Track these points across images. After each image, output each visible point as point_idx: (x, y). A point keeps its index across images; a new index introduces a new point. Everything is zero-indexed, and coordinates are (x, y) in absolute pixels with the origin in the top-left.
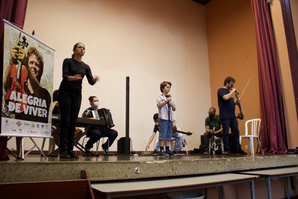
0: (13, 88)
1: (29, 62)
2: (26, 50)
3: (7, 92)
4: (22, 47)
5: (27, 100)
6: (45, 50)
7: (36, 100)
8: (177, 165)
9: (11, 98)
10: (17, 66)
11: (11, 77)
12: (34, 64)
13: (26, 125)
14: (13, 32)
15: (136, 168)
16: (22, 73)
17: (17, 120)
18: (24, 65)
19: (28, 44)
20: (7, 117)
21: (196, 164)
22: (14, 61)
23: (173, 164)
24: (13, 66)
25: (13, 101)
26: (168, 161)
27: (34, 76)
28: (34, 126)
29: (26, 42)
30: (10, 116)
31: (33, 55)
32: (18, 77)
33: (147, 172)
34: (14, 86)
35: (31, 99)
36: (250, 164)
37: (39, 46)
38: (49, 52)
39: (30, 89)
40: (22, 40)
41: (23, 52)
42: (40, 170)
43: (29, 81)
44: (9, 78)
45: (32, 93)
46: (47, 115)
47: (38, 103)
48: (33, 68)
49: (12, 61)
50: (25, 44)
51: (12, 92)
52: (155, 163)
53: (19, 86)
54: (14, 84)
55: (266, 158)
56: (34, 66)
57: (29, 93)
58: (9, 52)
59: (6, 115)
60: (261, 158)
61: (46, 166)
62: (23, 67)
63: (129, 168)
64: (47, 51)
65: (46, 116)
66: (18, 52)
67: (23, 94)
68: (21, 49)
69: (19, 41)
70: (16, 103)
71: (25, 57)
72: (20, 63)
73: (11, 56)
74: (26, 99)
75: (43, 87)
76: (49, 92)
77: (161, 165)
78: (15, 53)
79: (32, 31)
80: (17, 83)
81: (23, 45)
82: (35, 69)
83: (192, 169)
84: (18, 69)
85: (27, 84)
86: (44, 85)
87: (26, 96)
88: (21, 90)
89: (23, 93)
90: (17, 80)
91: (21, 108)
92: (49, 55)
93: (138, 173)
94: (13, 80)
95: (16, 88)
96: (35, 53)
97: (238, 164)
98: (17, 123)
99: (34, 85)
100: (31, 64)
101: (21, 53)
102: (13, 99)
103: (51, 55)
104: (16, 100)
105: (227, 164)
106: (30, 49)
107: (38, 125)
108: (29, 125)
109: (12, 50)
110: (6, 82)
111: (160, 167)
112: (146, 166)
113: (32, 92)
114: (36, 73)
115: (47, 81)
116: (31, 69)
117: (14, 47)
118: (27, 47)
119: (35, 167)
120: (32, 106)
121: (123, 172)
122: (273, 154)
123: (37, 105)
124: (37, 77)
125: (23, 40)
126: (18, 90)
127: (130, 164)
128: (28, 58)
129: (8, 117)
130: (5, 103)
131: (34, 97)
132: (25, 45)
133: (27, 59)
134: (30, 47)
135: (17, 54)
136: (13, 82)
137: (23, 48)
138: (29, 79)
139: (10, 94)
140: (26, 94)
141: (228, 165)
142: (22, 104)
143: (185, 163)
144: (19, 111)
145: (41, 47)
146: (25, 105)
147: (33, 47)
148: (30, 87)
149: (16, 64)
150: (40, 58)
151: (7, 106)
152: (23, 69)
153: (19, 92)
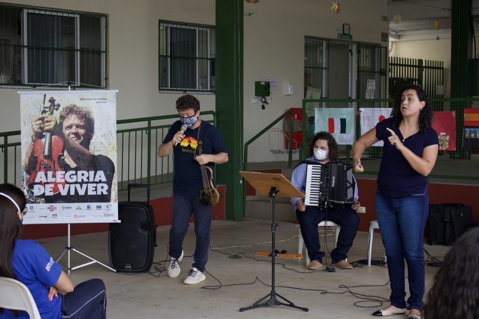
0: (40, 168)
1: (64, 128)
2: (57, 114)
3: (29, 175)
4: (50, 112)
5: (64, 178)
6: (95, 99)
7: (83, 175)
9: (37, 180)
10: (43, 140)
11: (35, 157)
12: (74, 127)
13: (65, 209)
14: (33, 100)
16: (52, 146)
18: (54, 135)
19: (59, 105)
20: (31, 203)
22: (39, 135)
24: (38, 142)
25: (40, 183)
27: (76, 143)
28: (81, 209)
29: (56, 104)
30: (36, 200)
31: (71, 116)
32: (46, 153)
34: (40, 166)
35: (72, 175)
37: (81, 99)
38: (104, 99)
39: (68, 163)
40: (48, 104)
41: (52, 119)
43: (66, 153)
44: (32, 159)
45: (74, 167)
46: (109, 191)
47: (88, 178)
48: (72, 133)
49: (36, 136)
50: (54, 107)
51: (39, 173)
53: (49, 163)
54: (40, 163)
56: (74, 130)
58: (31, 127)
59: (30, 201)
62: (54, 138)
64: (100, 99)
65: (105, 193)
66: (43, 123)
67: (57, 172)
68: (49, 116)
69: (44, 108)
70: (46, 185)
71: (56, 124)
72: (48, 135)
73: (34, 131)
74: (63, 176)
75: (97, 154)
76: (111, 158)
78: (38, 125)
80: (46, 160)
81: (50, 110)
82: (77, 135)
84: (45, 143)
85: (62, 158)
86: (98, 151)
87: (64, 172)
88: (53, 167)
89: (58, 170)
90: (45, 157)
91: (55, 189)
94: (38, 158)
95: (44, 167)
96: (74, 113)
98: (49, 208)
99: (76, 156)
100: (69, 129)
101: (48, 122)
103: (108, 103)
104: (46, 181)
106: (63, 111)
107: (88, 207)
108: (70, 208)
109: (33, 123)
110: (29, 164)
113: (73, 165)
114: (79, 139)
115: (105, 143)
116: (69, 135)
117: (37, 118)
118: (57, 109)
120: (76, 183)
123: (86, 180)
124: (81, 144)
126: (47, 169)
128: (61, 124)
129: (33, 203)
130: (27, 188)
132: (53, 109)
134: (63, 108)
135: (42, 126)
136: (39, 161)
137: (52, 113)
138: (65, 151)
139: (35, 176)
140: (61, 170)
142: (56, 184)
144: (52, 194)
145: (84, 99)
146: (61, 185)
147: (69, 105)
148: (69, 160)
149: (41, 139)
150: (85, 114)
151: (31, 191)
152: (54, 141)
153: (51, 170)
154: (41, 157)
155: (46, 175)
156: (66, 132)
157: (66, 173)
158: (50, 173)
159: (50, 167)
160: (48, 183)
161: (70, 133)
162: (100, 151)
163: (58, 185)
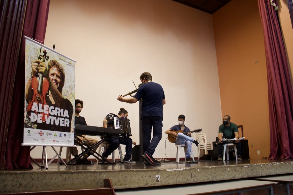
0: (35, 100)
1: (50, 74)
2: (47, 63)
3: (28, 104)
4: (43, 60)
5: (48, 111)
6: (66, 62)
7: (58, 111)
8: (196, 172)
9: (33, 109)
10: (38, 78)
11: (32, 90)
12: (55, 76)
13: (48, 135)
14: (33, 47)
15: (157, 176)
16: (43, 85)
17: (39, 130)
18: (44, 77)
19: (48, 57)
20: (29, 128)
21: (213, 171)
22: (36, 74)
23: (192, 171)
24: (34, 79)
25: (34, 112)
26: (187, 169)
27: (56, 87)
28: (56, 136)
29: (47, 56)
30: (32, 126)
31: (54, 68)
32: (39, 89)
33: (167, 179)
34: (35, 98)
35: (53, 109)
36: (266, 170)
37: (60, 59)
38: (70, 64)
39: (51, 100)
40: (42, 54)
41: (43, 65)
42: (65, 179)
43: (50, 92)
44: (30, 91)
45: (54, 104)
47: (60, 113)
48: (54, 80)
49: (34, 74)
50: (45, 57)
51: (34, 103)
52: (175, 171)
53: (40, 97)
54: (35, 96)
55: (283, 164)
56: (55, 77)
57: (50, 104)
58: (31, 66)
59: (28, 126)
60: (278, 164)
61: (71, 175)
62: (44, 79)
63: (150, 176)
64: (68, 63)
65: (68, 126)
66: (39, 66)
67: (45, 105)
68: (42, 62)
69: (40, 55)
70: (38, 114)
71: (46, 69)
72: (41, 76)
73: (32, 69)
74: (47, 109)
75: (65, 98)
77: (180, 172)
78: (35, 66)
79: (53, 45)
80: (39, 95)
81: (43, 58)
82: (56, 81)
83: (210, 175)
84: (39, 81)
85: (48, 95)
86: (65, 96)
87: (48, 106)
88: (42, 101)
89: (45, 104)
90: (39, 92)
91: (43, 119)
92: (70, 66)
93: (158, 181)
94: (34, 92)
95: (38, 100)
96: (56, 66)
97: (254, 170)
98: (39, 133)
99: (55, 96)
100: (52, 76)
101: (41, 66)
102: (35, 110)
103: (72, 67)
104: (38, 111)
105: (244, 170)
106: (50, 62)
107: (60, 135)
108: (51, 134)
109: (33, 64)
110: (28, 95)
111: (179, 175)
112: (166, 174)
113: (53, 102)
114: (57, 84)
115: (69, 91)
116: (52, 80)
117: (35, 61)
118: (47, 60)
119: (61, 176)
120: (54, 116)
121: (144, 180)
122: (285, 159)
123: (59, 115)
124: (58, 88)
125: (44, 54)
126: (39, 102)
127: (151, 172)
128: (49, 71)
129: (30, 127)
130: (27, 114)
131: (56, 108)
132: (45, 59)
133: (47, 72)
134: (51, 60)
135: (38, 67)
136: (35, 94)
137: (44, 61)
138: (50, 91)
139: (32, 105)
140: (47, 105)
141: (245, 172)
142: (44, 114)
143: (204, 170)
144: (41, 122)
145: (61, 60)
146: (46, 116)
147: (53, 60)
148: (51, 98)
149: (37, 77)
150: (61, 69)
151: (29, 117)
152: (44, 81)
153: (41, 103)
154: (36, 92)
155: (38, 106)
156: (51, 77)
157: (49, 107)
158: (41, 105)
159: (41, 100)
160: (39, 113)
161: (53, 79)
162: (66, 96)
163: (45, 115)
